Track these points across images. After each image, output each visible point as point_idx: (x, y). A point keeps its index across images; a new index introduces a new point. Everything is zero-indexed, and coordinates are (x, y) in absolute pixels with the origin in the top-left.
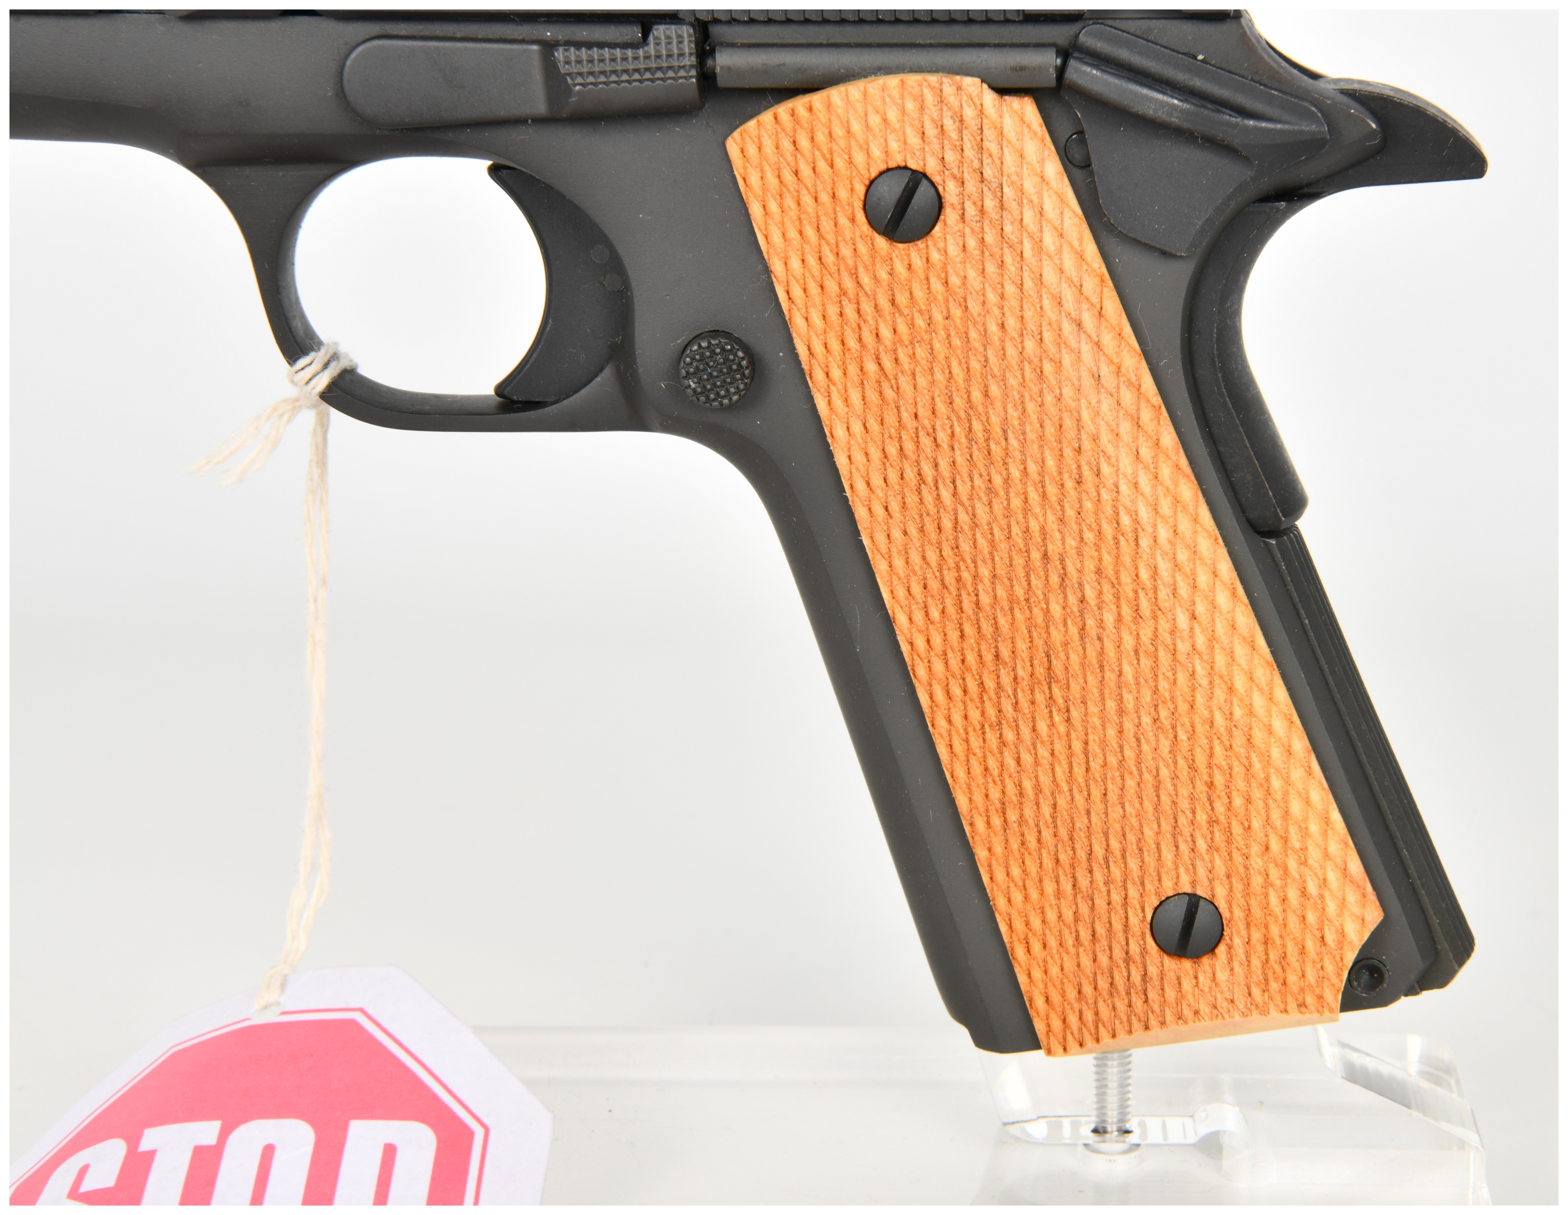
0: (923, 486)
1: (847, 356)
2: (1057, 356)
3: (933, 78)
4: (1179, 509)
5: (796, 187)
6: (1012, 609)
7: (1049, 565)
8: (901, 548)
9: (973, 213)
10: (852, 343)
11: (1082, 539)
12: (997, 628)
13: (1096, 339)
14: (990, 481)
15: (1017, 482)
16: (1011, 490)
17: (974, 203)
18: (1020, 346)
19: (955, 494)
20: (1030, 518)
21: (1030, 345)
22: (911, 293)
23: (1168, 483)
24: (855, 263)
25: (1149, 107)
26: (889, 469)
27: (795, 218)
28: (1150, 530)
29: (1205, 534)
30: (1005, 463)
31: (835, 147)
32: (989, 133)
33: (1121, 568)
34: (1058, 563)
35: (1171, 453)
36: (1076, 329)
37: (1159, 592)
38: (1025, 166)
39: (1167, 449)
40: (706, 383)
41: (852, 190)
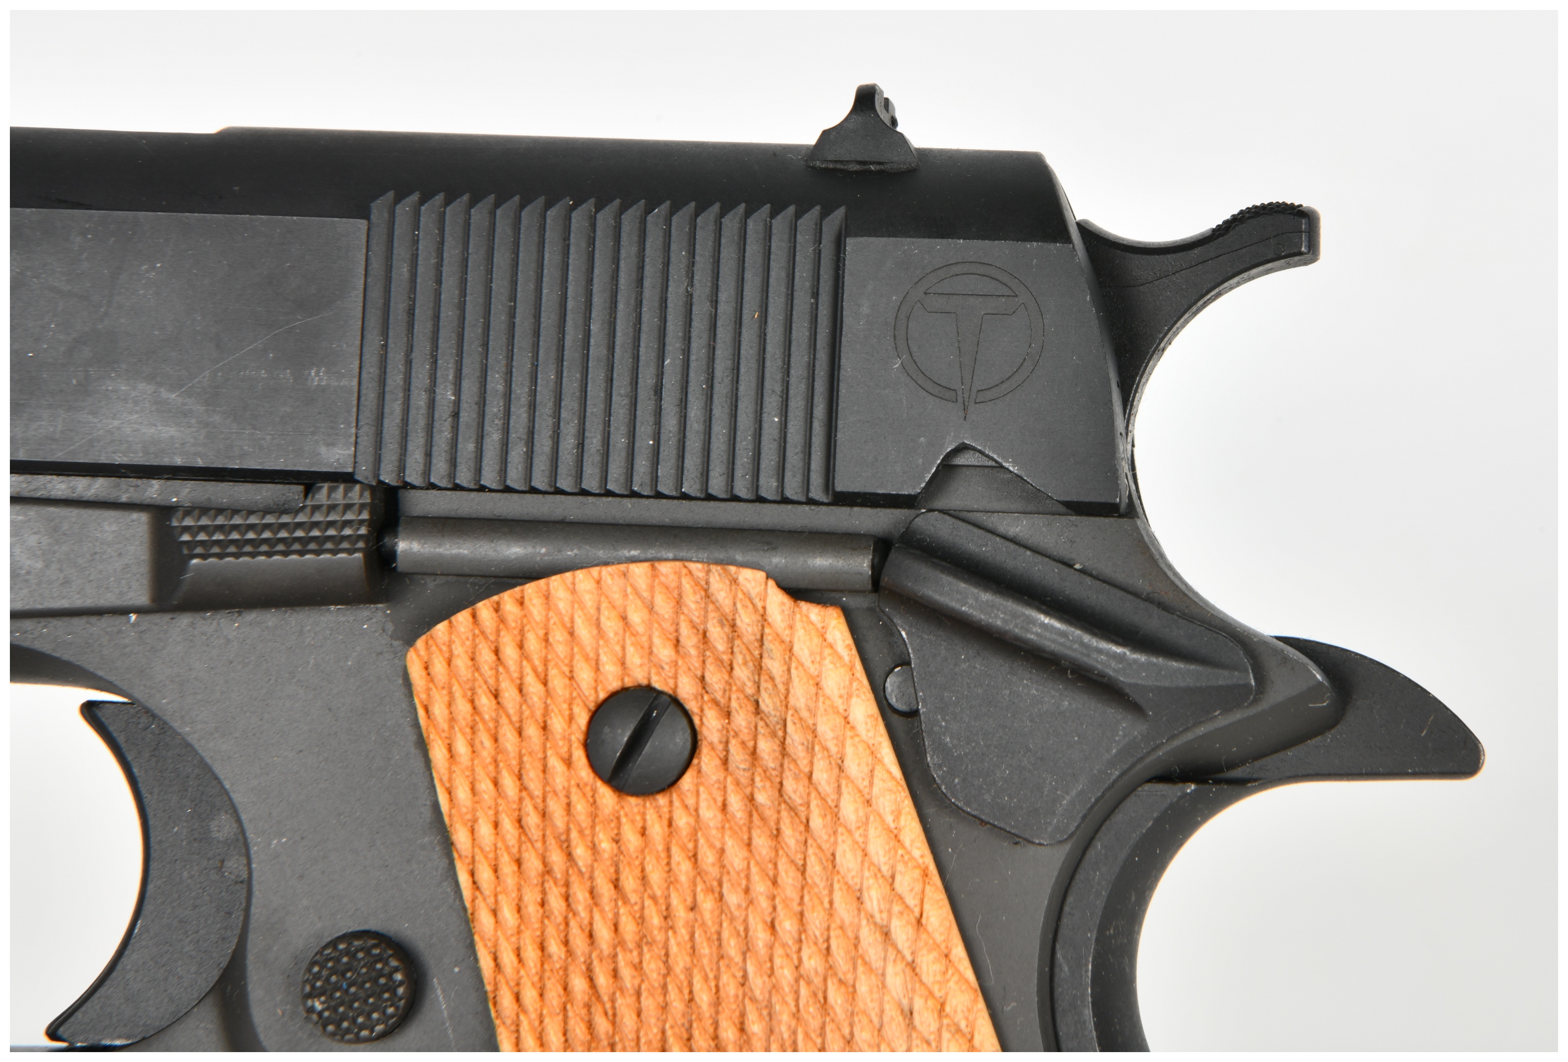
1: (547, 968)
2: (850, 977)
3: (698, 569)
5: (494, 716)
9: (741, 759)
10: (555, 948)
13: (910, 958)
17: (743, 743)
18: (795, 957)
21: (812, 963)
22: (643, 871)
24: (568, 825)
27: (489, 760)
31: (552, 659)
32: (772, 648)
36: (881, 940)
38: (821, 699)
40: (338, 1004)
41: (571, 719)
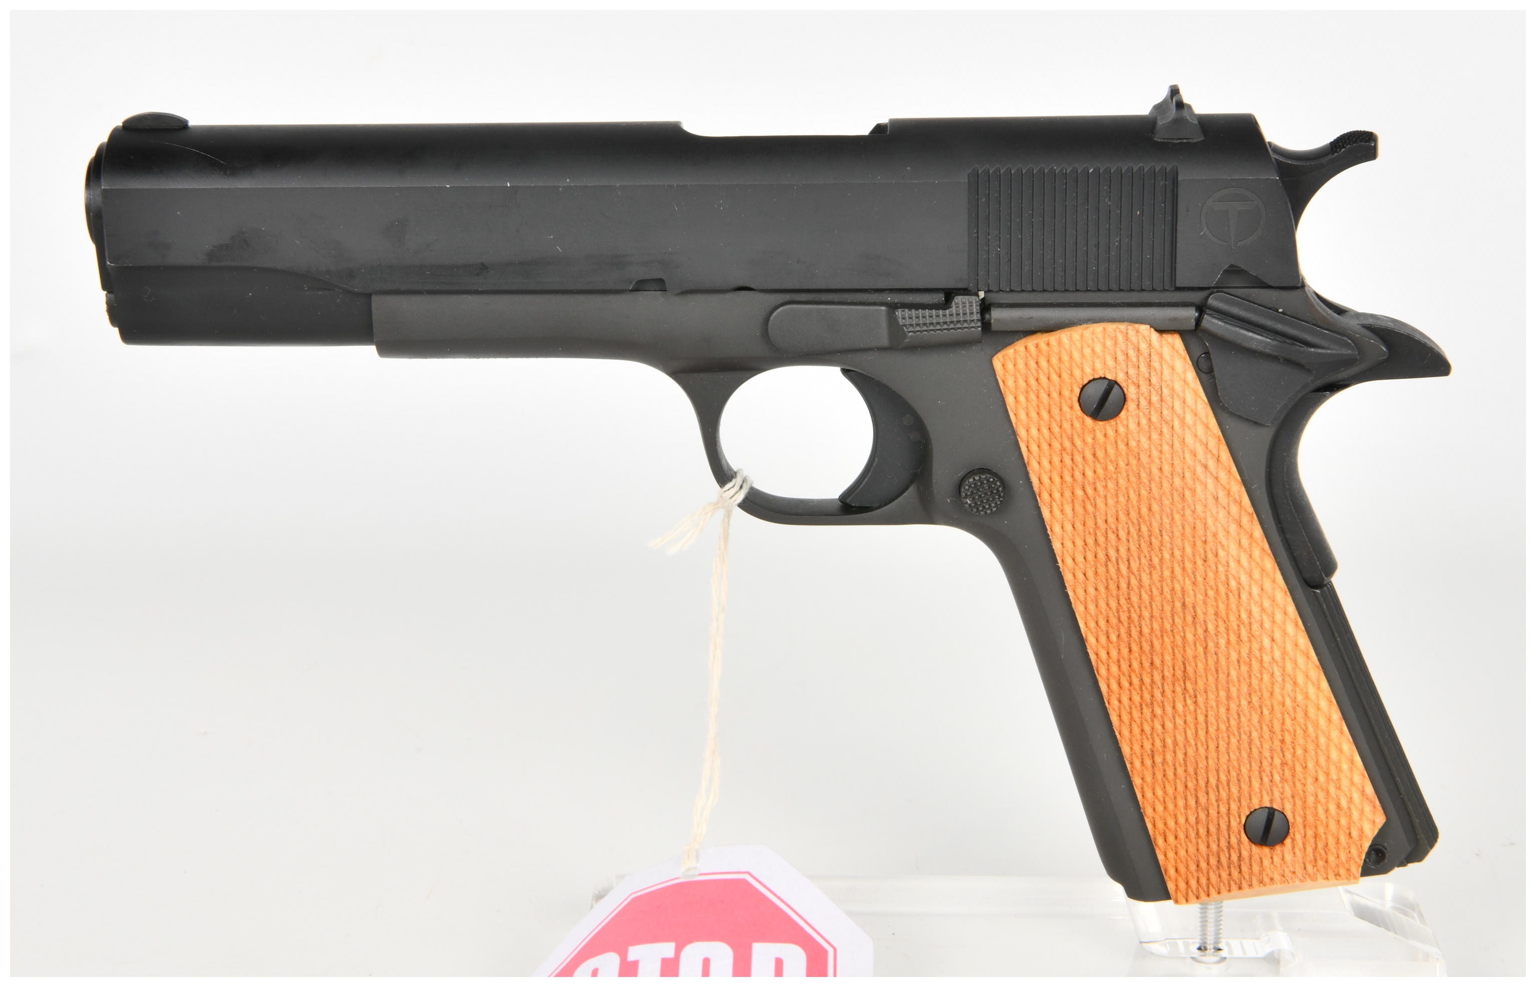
0: (1109, 562)
1: (1064, 485)
2: (1193, 486)
3: (1123, 326)
4: (1264, 575)
5: (1037, 388)
6: (1162, 636)
7: (1186, 610)
8: (1093, 598)
9: (1145, 404)
10: (1068, 478)
11: (1206, 594)
12: (1152, 647)
13: (1215, 475)
14: (1151, 560)
15: (1168, 561)
16: (1164, 566)
17: (1145, 398)
18: (1171, 481)
19: (1129, 567)
20: (1175, 582)
21: (1177, 481)
22: (1106, 450)
23: (1258, 560)
24: (1072, 432)
25: (1253, 344)
26: (1088, 552)
27: (1035, 405)
28: (1247, 588)
29: (1280, 590)
30: (1160, 550)
31: (1063, 366)
32: (1155, 357)
33: (1230, 612)
34: (1191, 609)
35: (1260, 542)
36: (1204, 469)
37: (1252, 626)
38: (1175, 376)
39: (1257, 539)
40: (977, 501)
41: (1072, 391)
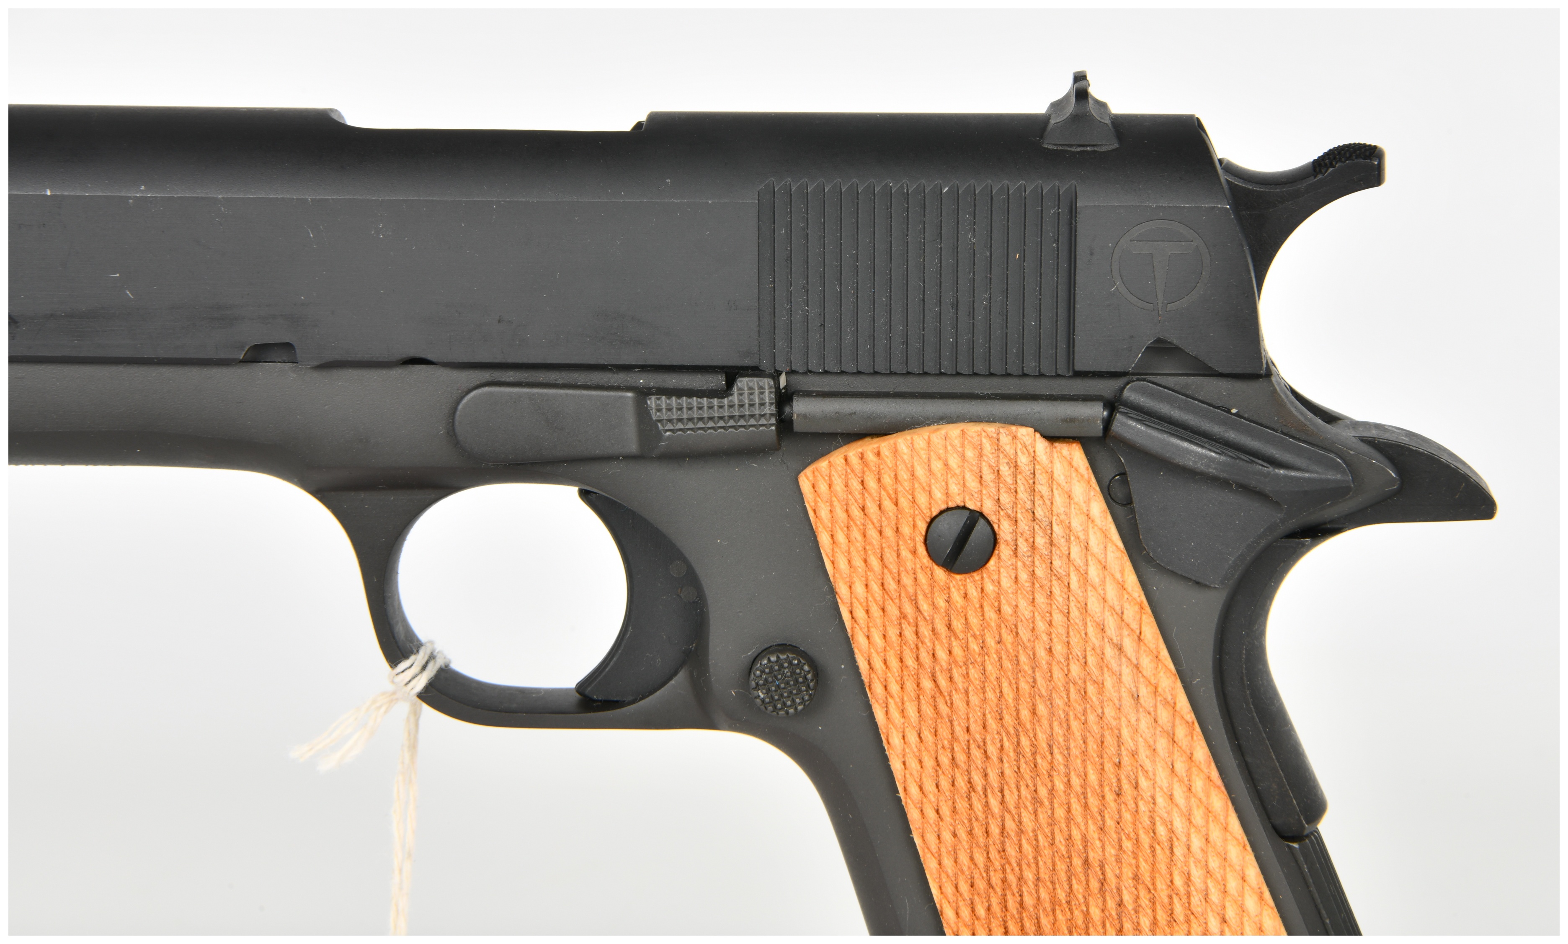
0: (973, 794)
1: (905, 672)
2: (1100, 678)
3: (992, 429)
4: (1211, 819)
5: (863, 522)
6: (1054, 911)
7: (1089, 871)
8: (950, 849)
9: (1025, 550)
10: (910, 662)
11: (1121, 847)
12: (1039, 927)
13: (1135, 662)
14: (1035, 791)
15: (1062, 794)
16: (1055, 801)
17: (1027, 540)
18: (1065, 669)
19: (1003, 802)
20: (1073, 827)
21: (1075, 670)
22: (966, 619)
23: (1201, 795)
24: (916, 590)
25: (1189, 459)
26: (942, 777)
27: (861, 548)
28: (1184, 839)
29: (1235, 842)
30: (1050, 776)
31: (900, 489)
32: (1041, 478)
33: (1157, 875)
34: (1098, 869)
35: (1204, 767)
36: (1117, 653)
37: (1192, 898)
38: (1073, 506)
39: (1200, 762)
40: (774, 694)
41: (915, 526)
